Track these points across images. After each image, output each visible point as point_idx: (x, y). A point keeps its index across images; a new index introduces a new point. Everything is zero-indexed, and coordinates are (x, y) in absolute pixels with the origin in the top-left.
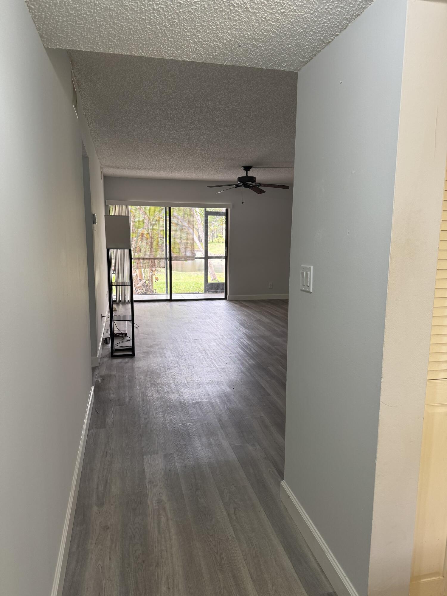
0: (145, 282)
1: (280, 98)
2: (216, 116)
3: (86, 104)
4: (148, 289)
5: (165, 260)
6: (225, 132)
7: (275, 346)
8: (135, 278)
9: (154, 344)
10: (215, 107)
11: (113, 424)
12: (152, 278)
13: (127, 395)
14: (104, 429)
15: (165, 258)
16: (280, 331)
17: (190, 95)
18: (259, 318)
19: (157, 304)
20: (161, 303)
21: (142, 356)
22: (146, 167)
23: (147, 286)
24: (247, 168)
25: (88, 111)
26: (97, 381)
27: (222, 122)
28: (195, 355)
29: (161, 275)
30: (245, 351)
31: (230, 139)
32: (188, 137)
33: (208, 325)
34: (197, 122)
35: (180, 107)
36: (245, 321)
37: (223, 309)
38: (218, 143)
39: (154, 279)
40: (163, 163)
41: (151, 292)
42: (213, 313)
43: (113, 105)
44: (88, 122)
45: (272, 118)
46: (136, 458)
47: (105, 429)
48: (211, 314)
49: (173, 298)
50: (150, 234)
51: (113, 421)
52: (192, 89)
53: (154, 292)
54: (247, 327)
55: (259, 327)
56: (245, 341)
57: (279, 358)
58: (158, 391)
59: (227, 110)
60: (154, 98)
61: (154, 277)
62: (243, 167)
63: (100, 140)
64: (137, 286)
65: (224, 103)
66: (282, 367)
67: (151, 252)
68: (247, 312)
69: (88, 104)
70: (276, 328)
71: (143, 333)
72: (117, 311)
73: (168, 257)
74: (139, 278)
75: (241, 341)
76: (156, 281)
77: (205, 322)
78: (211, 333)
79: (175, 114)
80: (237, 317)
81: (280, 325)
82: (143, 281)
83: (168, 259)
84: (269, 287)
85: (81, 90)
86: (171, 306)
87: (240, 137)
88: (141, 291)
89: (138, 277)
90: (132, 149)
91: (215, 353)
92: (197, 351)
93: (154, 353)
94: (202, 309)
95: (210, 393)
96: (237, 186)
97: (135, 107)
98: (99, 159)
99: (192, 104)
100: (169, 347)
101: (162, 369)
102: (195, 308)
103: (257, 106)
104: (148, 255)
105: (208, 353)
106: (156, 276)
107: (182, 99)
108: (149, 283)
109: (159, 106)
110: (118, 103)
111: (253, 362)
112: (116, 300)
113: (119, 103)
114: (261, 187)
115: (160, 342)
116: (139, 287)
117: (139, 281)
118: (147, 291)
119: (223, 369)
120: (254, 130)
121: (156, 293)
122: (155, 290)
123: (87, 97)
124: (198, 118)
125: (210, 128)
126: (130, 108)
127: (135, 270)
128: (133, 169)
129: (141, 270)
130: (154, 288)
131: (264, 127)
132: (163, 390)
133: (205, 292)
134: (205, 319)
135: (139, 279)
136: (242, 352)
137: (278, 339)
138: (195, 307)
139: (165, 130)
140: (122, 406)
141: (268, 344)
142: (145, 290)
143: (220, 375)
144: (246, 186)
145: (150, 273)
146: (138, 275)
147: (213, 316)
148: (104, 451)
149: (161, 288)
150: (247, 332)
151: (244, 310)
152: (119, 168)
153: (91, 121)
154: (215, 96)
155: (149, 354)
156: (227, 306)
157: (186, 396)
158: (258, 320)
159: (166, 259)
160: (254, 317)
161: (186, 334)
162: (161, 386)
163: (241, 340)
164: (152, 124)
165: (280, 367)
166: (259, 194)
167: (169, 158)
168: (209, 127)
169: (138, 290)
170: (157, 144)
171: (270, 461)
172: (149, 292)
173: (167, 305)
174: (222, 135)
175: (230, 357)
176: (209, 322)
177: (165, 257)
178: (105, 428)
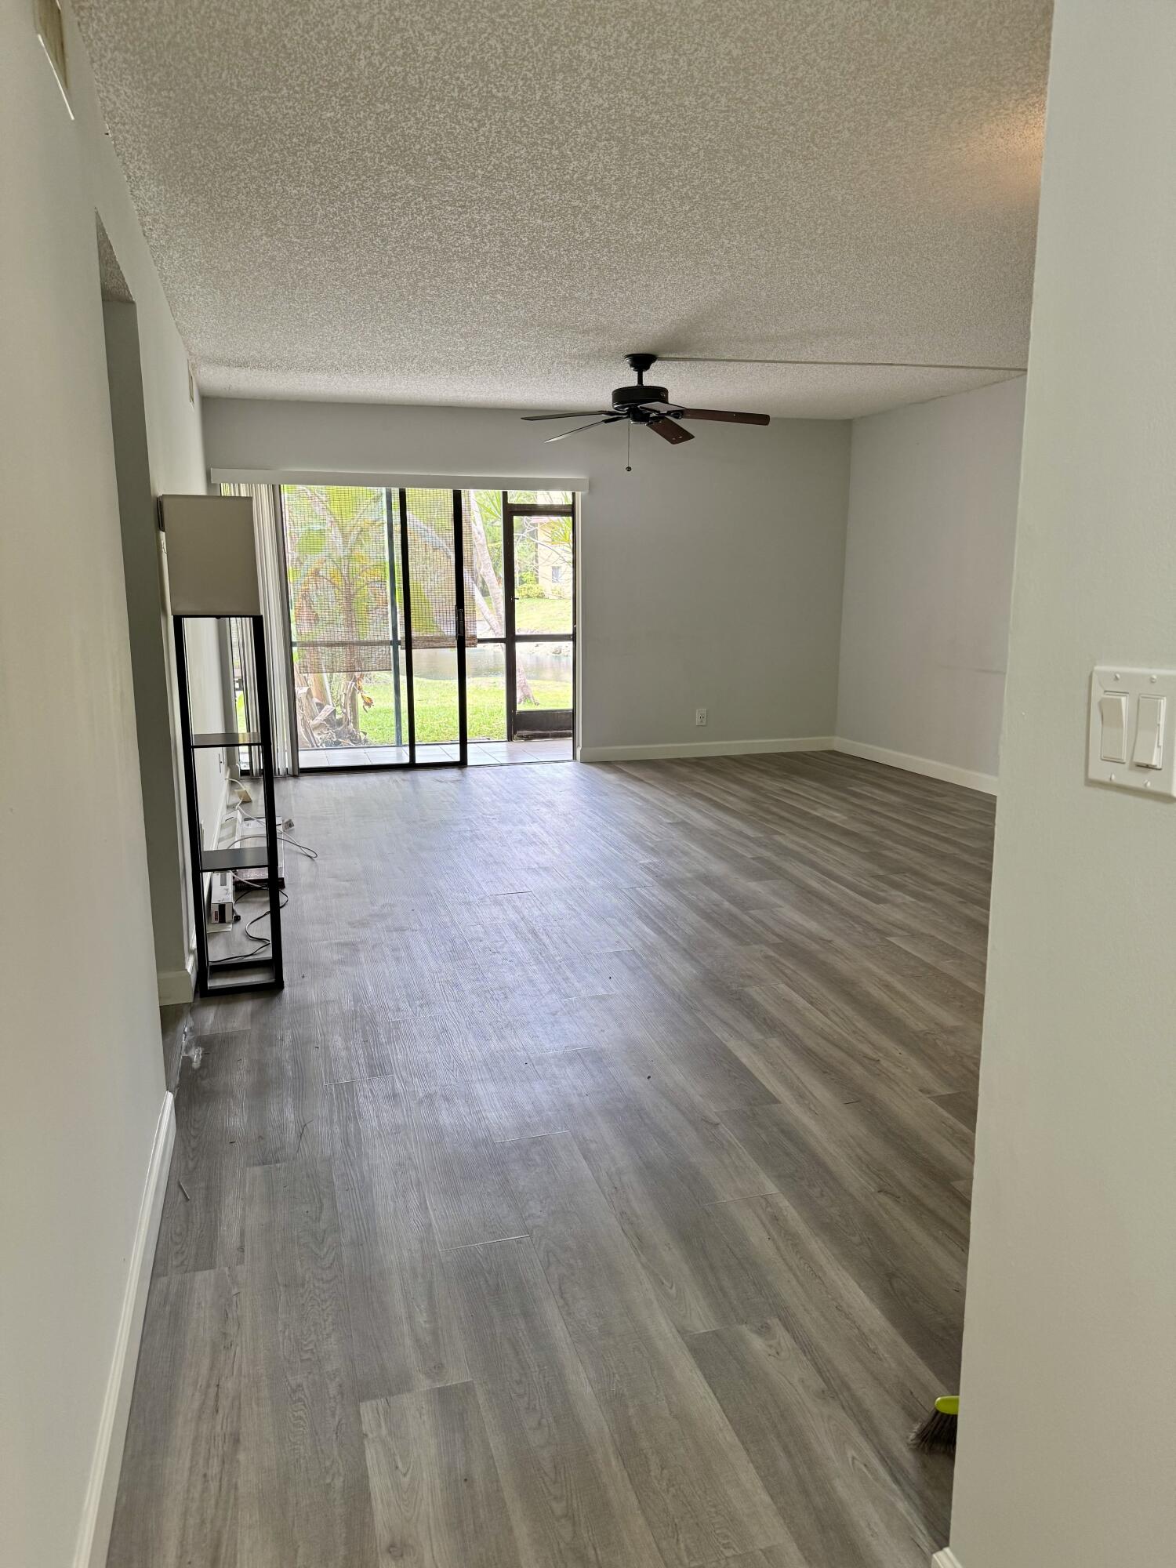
0: (334, 712)
1: (815, 60)
2: (571, 150)
3: (111, 90)
4: (343, 730)
5: (391, 647)
6: (594, 218)
7: (752, 912)
8: (304, 701)
9: (371, 915)
10: (574, 105)
11: (242, 1249)
12: (353, 698)
13: (290, 1115)
14: (207, 1272)
15: (391, 643)
16: (753, 859)
17: (492, 42)
18: (681, 816)
19: (372, 778)
20: (385, 777)
21: (336, 957)
22: (329, 362)
23: (340, 723)
24: (641, 362)
25: (124, 124)
26: (188, 1061)
27: (589, 177)
28: (505, 950)
29: (380, 689)
30: (659, 931)
31: (606, 250)
32: (468, 240)
33: (534, 842)
34: (504, 175)
35: (449, 106)
36: (642, 827)
37: (568, 790)
38: (564, 263)
39: (360, 703)
40: (383, 345)
41: (351, 740)
42: (543, 803)
43: (211, 96)
44: (129, 177)
45: (762, 156)
46: (333, 1415)
47: (212, 1271)
48: (536, 808)
49: (418, 760)
50: (344, 572)
51: (242, 1234)
52: (501, 12)
53: (363, 738)
54: (652, 849)
55: (687, 848)
56: (653, 895)
57: (772, 953)
58: (395, 1096)
59: (615, 121)
60: (359, 60)
61: (359, 696)
62: (628, 356)
63: (177, 255)
64: (312, 723)
65: (610, 83)
66: (787, 984)
67: (350, 625)
68: (642, 798)
69: (118, 90)
70: (740, 850)
71: (335, 877)
72: (253, 803)
73: (399, 639)
74: (316, 700)
75: (642, 896)
76: (367, 707)
77: (523, 833)
78: (545, 869)
79: (432, 141)
80: (617, 817)
81: (748, 837)
82: (328, 709)
83: (399, 643)
84: (698, 720)
85: (82, 14)
86: (414, 783)
87: (640, 240)
88: (323, 736)
89: (312, 697)
90: (284, 293)
91: (569, 941)
92: (509, 934)
93: (374, 947)
94: (508, 792)
95: (575, 1100)
96: (612, 417)
97: (291, 104)
98: (181, 333)
99: (494, 91)
100: (421, 925)
101: (402, 1006)
102: (488, 790)
103: (723, 100)
104: (340, 634)
105: (547, 941)
106: (366, 695)
107: (459, 65)
108: (346, 714)
109: (377, 100)
110: (228, 84)
111: (695, 972)
112: (248, 768)
113: (232, 84)
114: (682, 423)
115: (391, 905)
116: (316, 728)
117: (316, 709)
118: (338, 735)
119: (601, 999)
120: (690, 210)
121: (366, 741)
122: (365, 734)
123: (113, 52)
124: (510, 158)
125: (545, 204)
126: (273, 108)
127: (305, 677)
128: (290, 368)
129: (322, 678)
130: (362, 726)
131: (725, 200)
132: (411, 1089)
133: (510, 738)
134: (521, 822)
135: (317, 704)
136: (652, 933)
137: (753, 885)
138: (486, 786)
139: (393, 210)
140: (272, 1166)
141: (726, 904)
142: (334, 736)
143: (596, 1025)
144: (639, 416)
145: (347, 684)
146: (314, 693)
147: (545, 815)
148: (208, 1386)
149: (380, 727)
150: (654, 864)
151: (633, 793)
152: (243, 364)
153: (138, 173)
154: (580, 47)
155: (359, 950)
156: (582, 780)
157: (492, 1116)
158: (677, 823)
159: (395, 643)
160: (667, 814)
161: (468, 875)
162: (404, 1074)
163: (643, 892)
164: (349, 184)
165: (782, 986)
166: (673, 442)
167: (402, 325)
168: (542, 200)
169: (315, 735)
170: (364, 270)
171: (843, 1408)
172: (348, 741)
173: (404, 780)
174: (582, 233)
175: (618, 954)
176: (535, 835)
177: (391, 639)
178: (211, 1266)
